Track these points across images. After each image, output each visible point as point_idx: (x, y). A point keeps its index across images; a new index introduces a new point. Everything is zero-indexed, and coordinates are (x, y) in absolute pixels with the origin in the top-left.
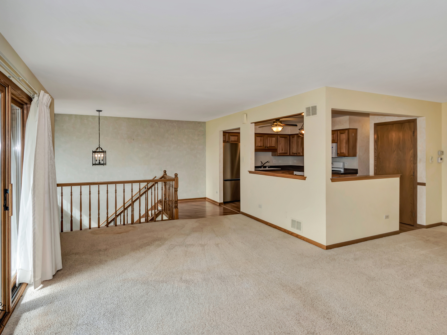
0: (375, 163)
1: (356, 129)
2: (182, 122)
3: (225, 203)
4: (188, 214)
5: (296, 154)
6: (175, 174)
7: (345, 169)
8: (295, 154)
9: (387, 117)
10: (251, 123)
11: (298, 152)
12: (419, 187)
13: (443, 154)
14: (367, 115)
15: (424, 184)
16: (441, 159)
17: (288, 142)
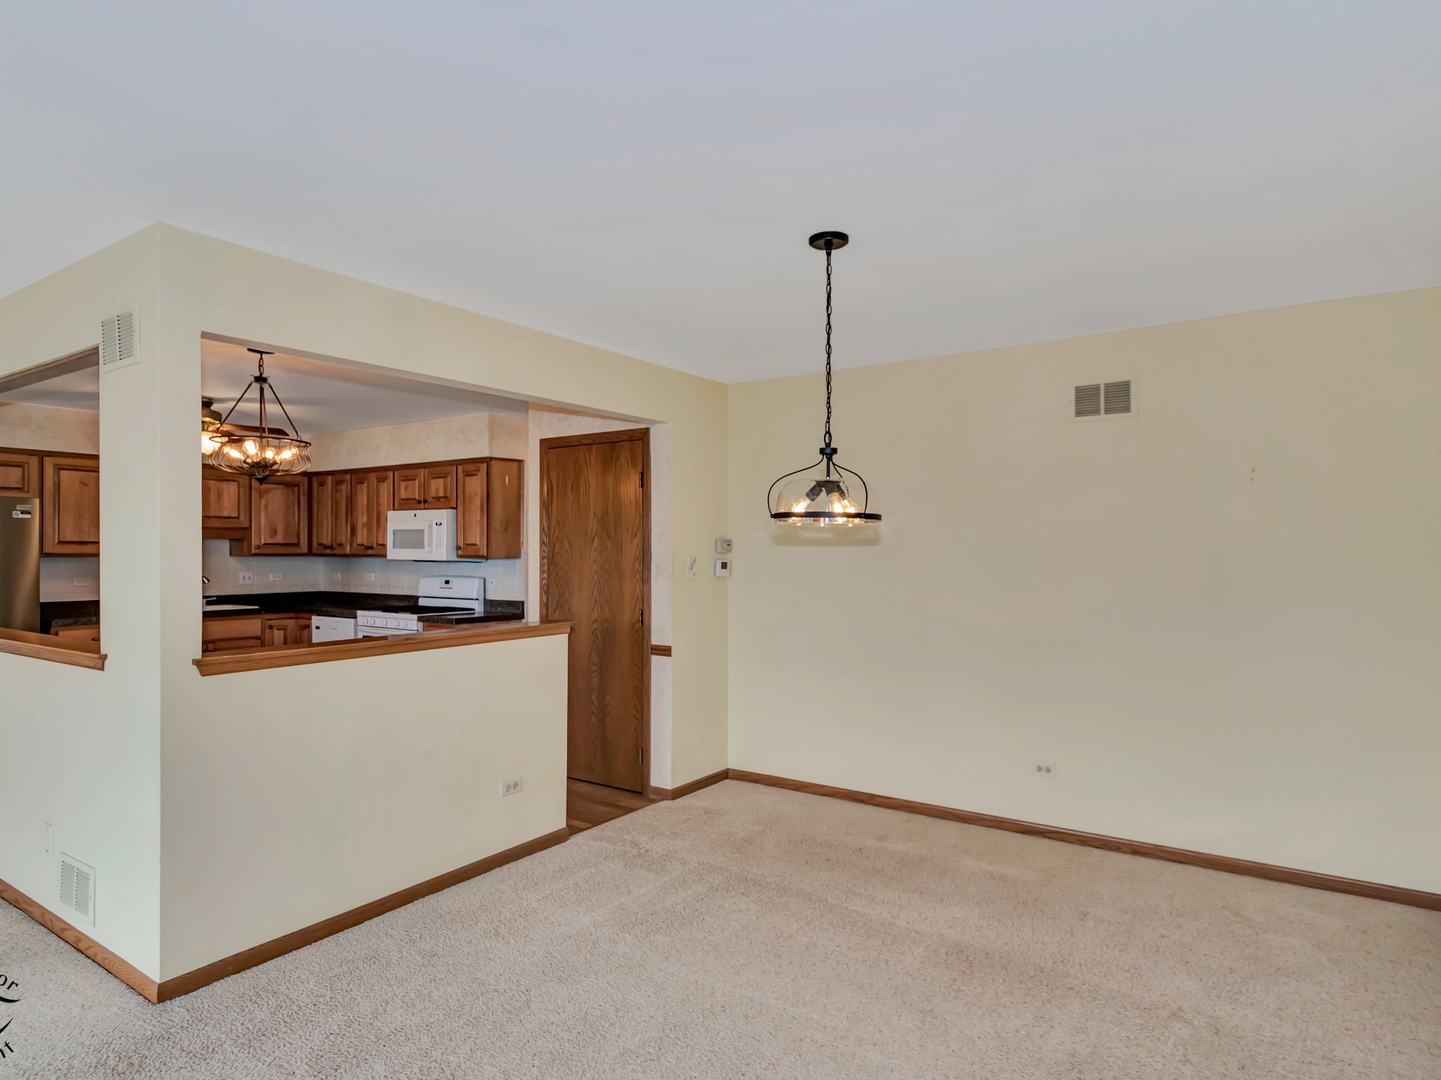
0: (542, 579)
1: (520, 462)
5: (331, 548)
7: (488, 603)
8: (326, 547)
9: (574, 419)
11: (338, 542)
12: (656, 661)
13: (730, 551)
14: (522, 405)
15: (666, 651)
16: (724, 566)
17: (304, 500)
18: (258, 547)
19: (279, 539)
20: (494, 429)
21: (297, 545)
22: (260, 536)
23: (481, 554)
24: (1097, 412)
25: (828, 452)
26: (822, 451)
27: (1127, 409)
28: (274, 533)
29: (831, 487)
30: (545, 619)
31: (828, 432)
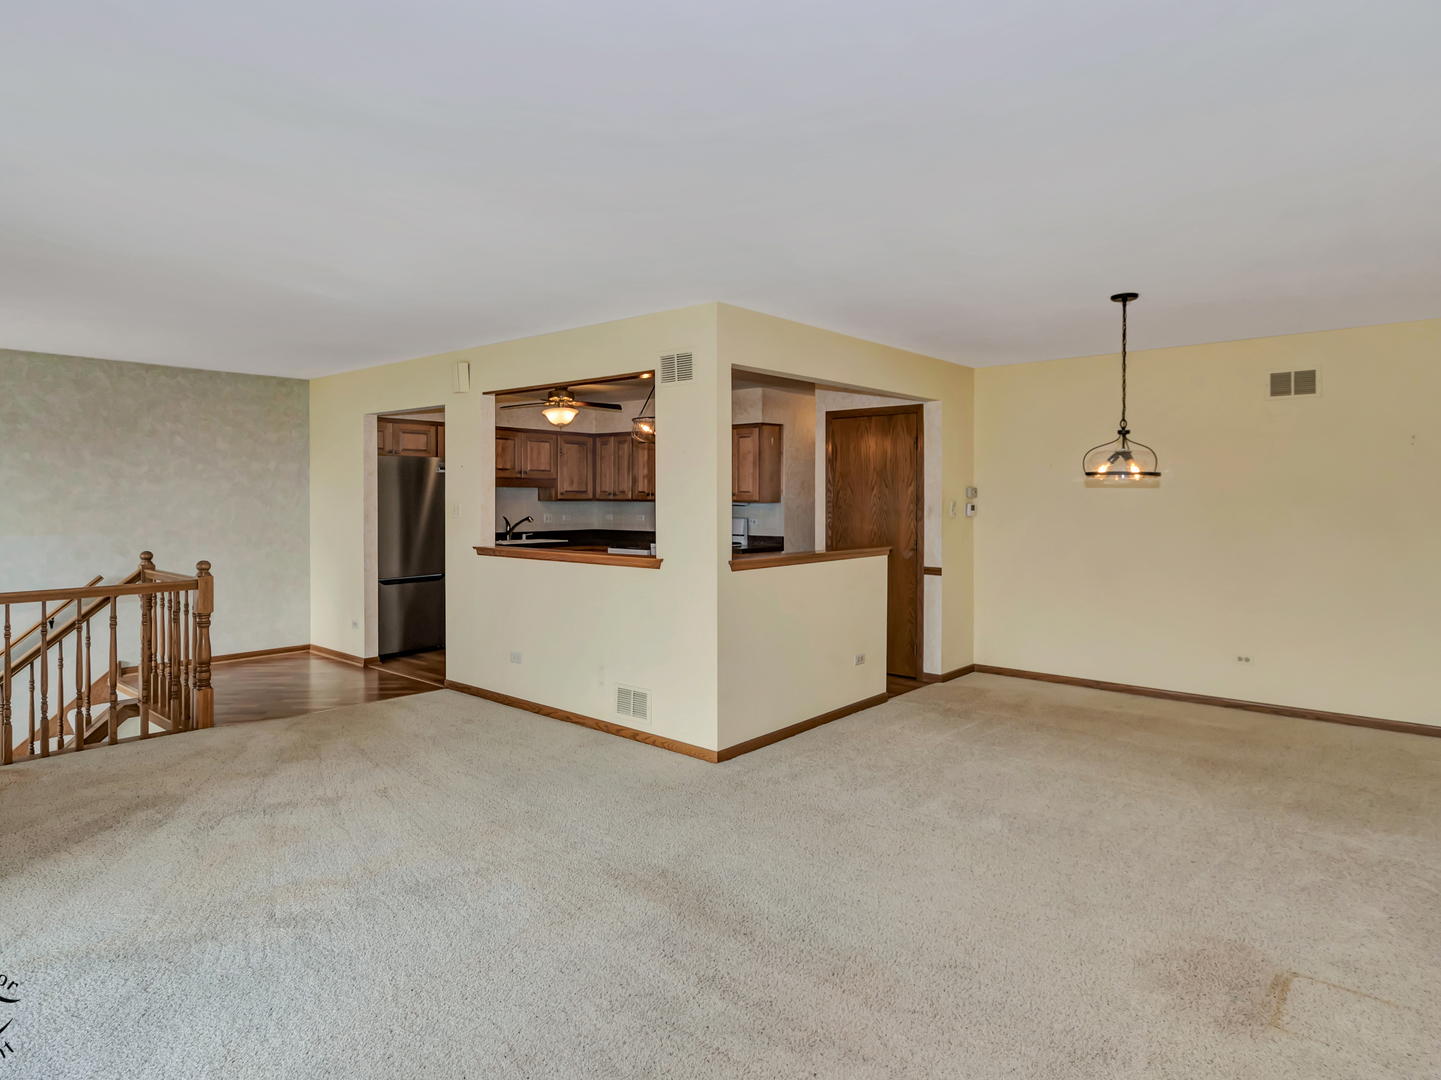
0: (827, 518)
1: (780, 426)
2: (214, 375)
3: (385, 658)
4: (245, 706)
5: (615, 494)
6: (201, 563)
7: (751, 539)
8: (610, 494)
9: (857, 397)
10: (484, 393)
11: (621, 489)
12: (927, 578)
13: (976, 496)
14: (807, 386)
15: (937, 572)
16: (973, 508)
17: (590, 456)
18: (562, 494)
19: (575, 488)
20: (766, 402)
21: (586, 492)
22: (564, 486)
23: (754, 498)
24: (1288, 392)
25: (1124, 432)
26: (1119, 432)
27: (1313, 391)
28: (572, 483)
29: (1127, 456)
30: (829, 547)
31: (1124, 420)
